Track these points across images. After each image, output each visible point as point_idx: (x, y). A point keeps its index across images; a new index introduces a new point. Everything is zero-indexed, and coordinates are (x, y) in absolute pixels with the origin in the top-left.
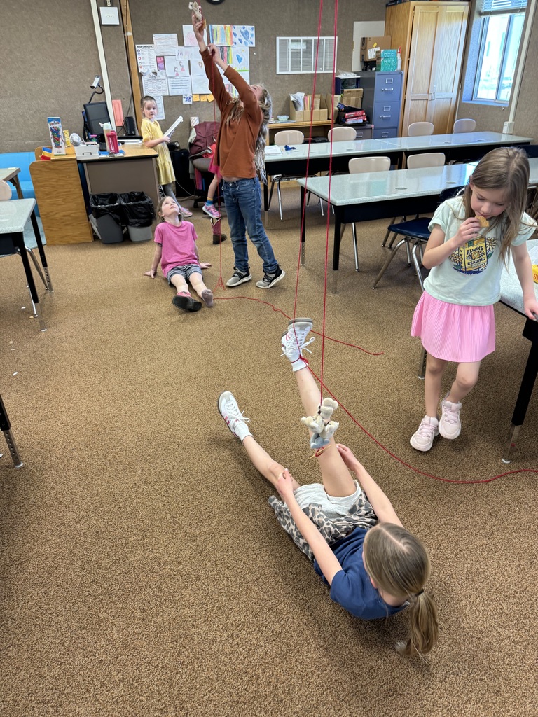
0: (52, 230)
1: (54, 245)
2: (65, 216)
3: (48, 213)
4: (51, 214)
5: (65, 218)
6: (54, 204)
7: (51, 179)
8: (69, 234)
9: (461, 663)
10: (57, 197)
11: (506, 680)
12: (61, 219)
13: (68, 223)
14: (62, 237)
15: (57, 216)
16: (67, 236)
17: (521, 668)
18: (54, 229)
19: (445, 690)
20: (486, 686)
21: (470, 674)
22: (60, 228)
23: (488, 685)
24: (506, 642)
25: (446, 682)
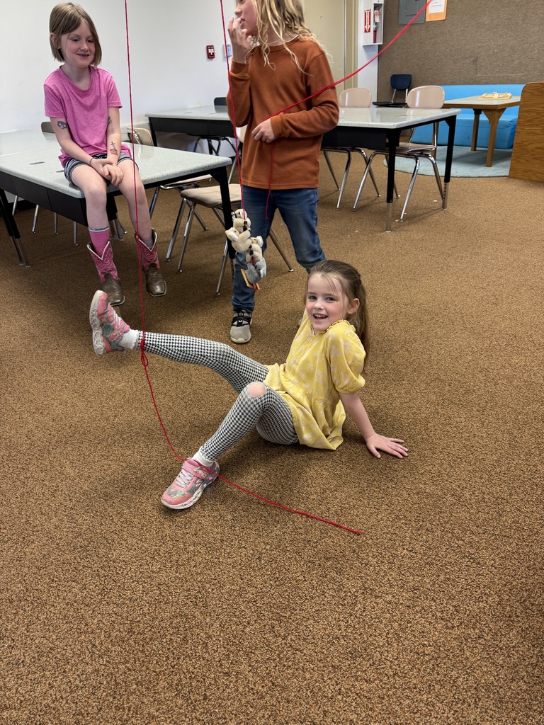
0: (519, 162)
1: (515, 178)
2: (537, 148)
3: (522, 142)
4: (525, 143)
5: (537, 150)
6: (532, 133)
7: (539, 104)
8: (533, 169)
9: (158, 592)
10: (537, 125)
11: (151, 639)
12: (533, 151)
13: (538, 156)
14: (526, 171)
15: (529, 147)
16: (531, 171)
17: (171, 655)
18: (522, 161)
19: (124, 583)
20: (138, 619)
21: (148, 603)
22: (528, 161)
23: (140, 621)
24: (202, 634)
25: (133, 582)
